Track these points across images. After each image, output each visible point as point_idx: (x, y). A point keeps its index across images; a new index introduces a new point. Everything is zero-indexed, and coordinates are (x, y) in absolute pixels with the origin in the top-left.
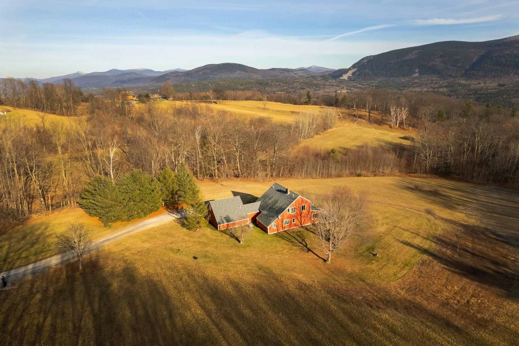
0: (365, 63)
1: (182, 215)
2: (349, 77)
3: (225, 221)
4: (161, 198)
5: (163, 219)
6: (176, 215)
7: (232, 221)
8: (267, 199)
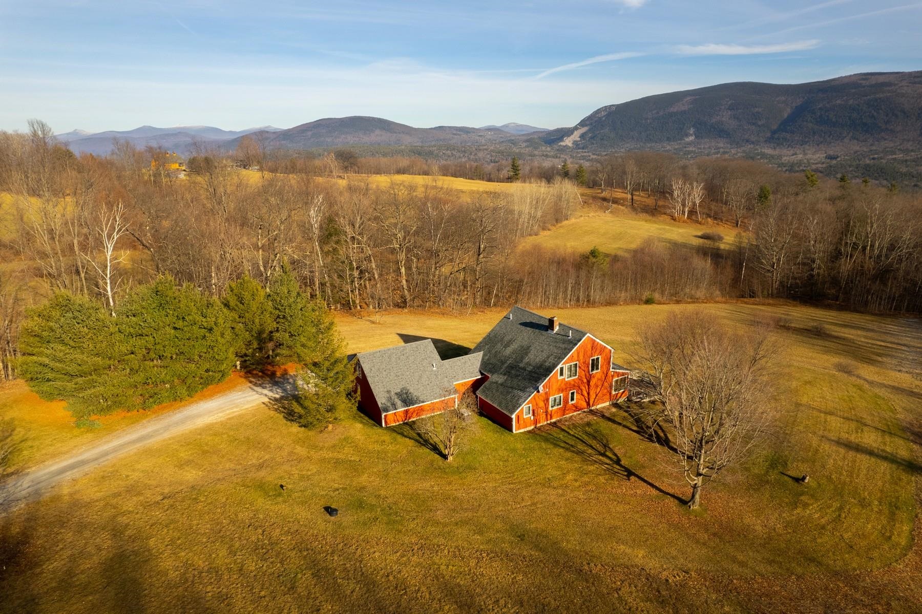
0: (603, 117)
1: (285, 390)
2: (575, 142)
3: (399, 403)
4: (232, 349)
5: (236, 401)
6: (271, 390)
7: (416, 403)
8: (499, 346)
